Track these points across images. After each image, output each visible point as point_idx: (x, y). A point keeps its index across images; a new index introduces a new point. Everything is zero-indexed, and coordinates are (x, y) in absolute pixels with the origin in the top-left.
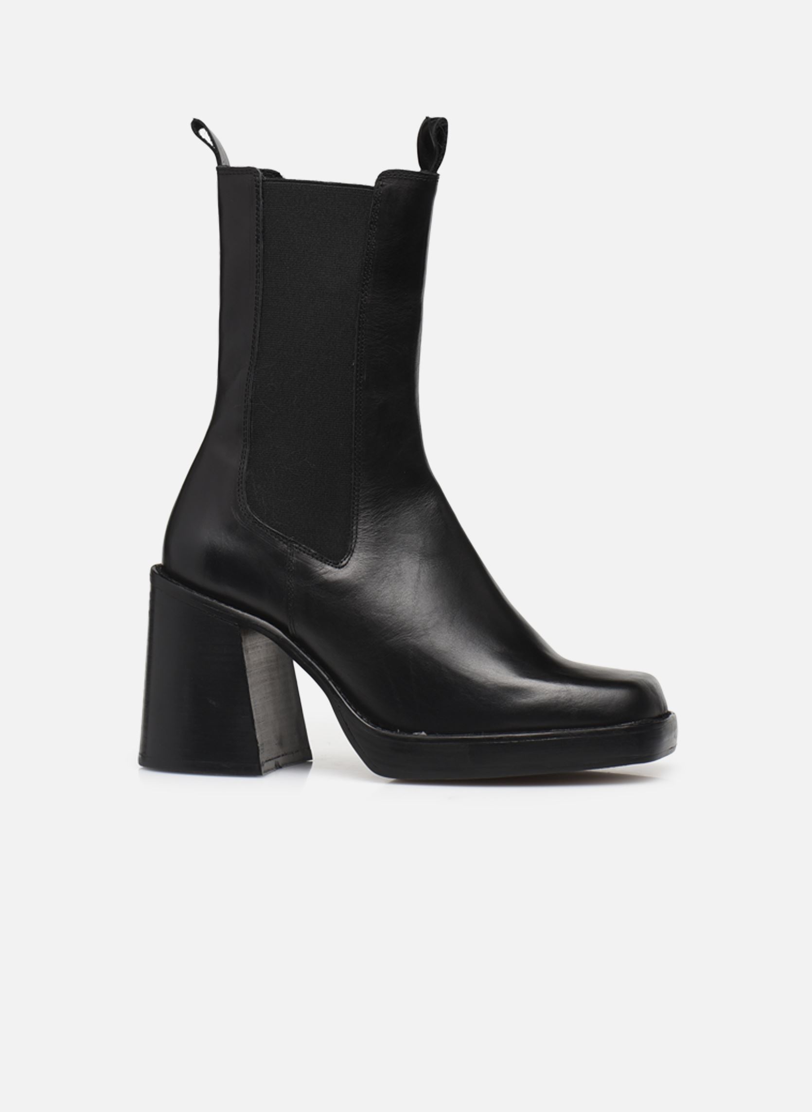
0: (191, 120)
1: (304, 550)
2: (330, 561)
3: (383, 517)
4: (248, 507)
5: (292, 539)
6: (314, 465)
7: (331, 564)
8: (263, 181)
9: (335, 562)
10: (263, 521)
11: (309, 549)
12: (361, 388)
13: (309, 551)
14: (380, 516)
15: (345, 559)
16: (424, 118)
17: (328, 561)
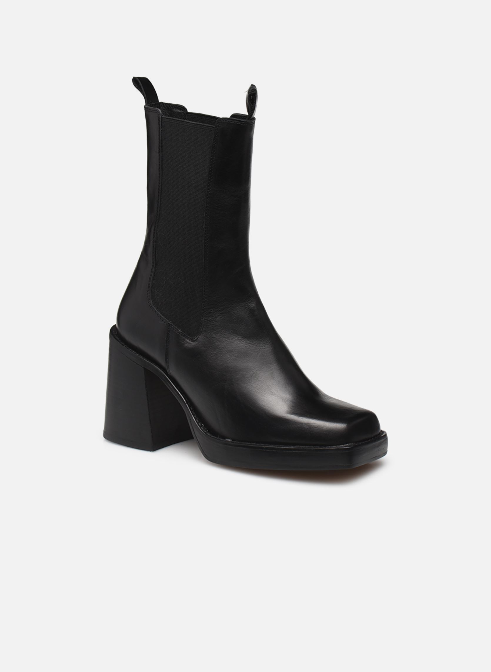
0: (132, 78)
1: (176, 329)
2: (189, 337)
3: (220, 314)
4: (151, 301)
5: (170, 323)
6: (183, 282)
7: (189, 339)
8: (162, 118)
9: (191, 338)
10: (158, 310)
11: (178, 329)
12: (208, 241)
13: (178, 331)
14: (218, 313)
15: (196, 337)
16: (251, 85)
17: (187, 337)
